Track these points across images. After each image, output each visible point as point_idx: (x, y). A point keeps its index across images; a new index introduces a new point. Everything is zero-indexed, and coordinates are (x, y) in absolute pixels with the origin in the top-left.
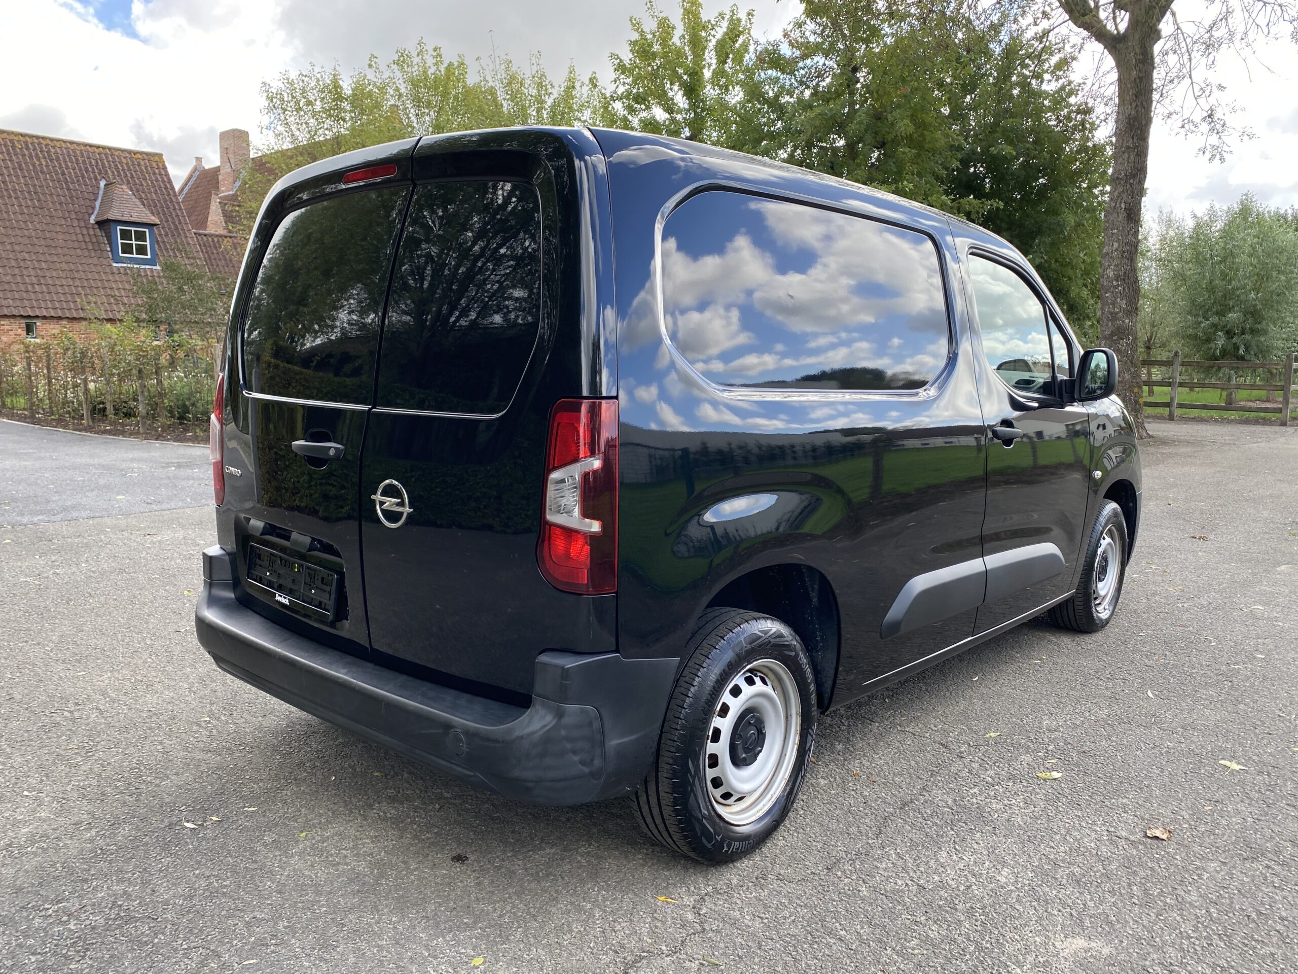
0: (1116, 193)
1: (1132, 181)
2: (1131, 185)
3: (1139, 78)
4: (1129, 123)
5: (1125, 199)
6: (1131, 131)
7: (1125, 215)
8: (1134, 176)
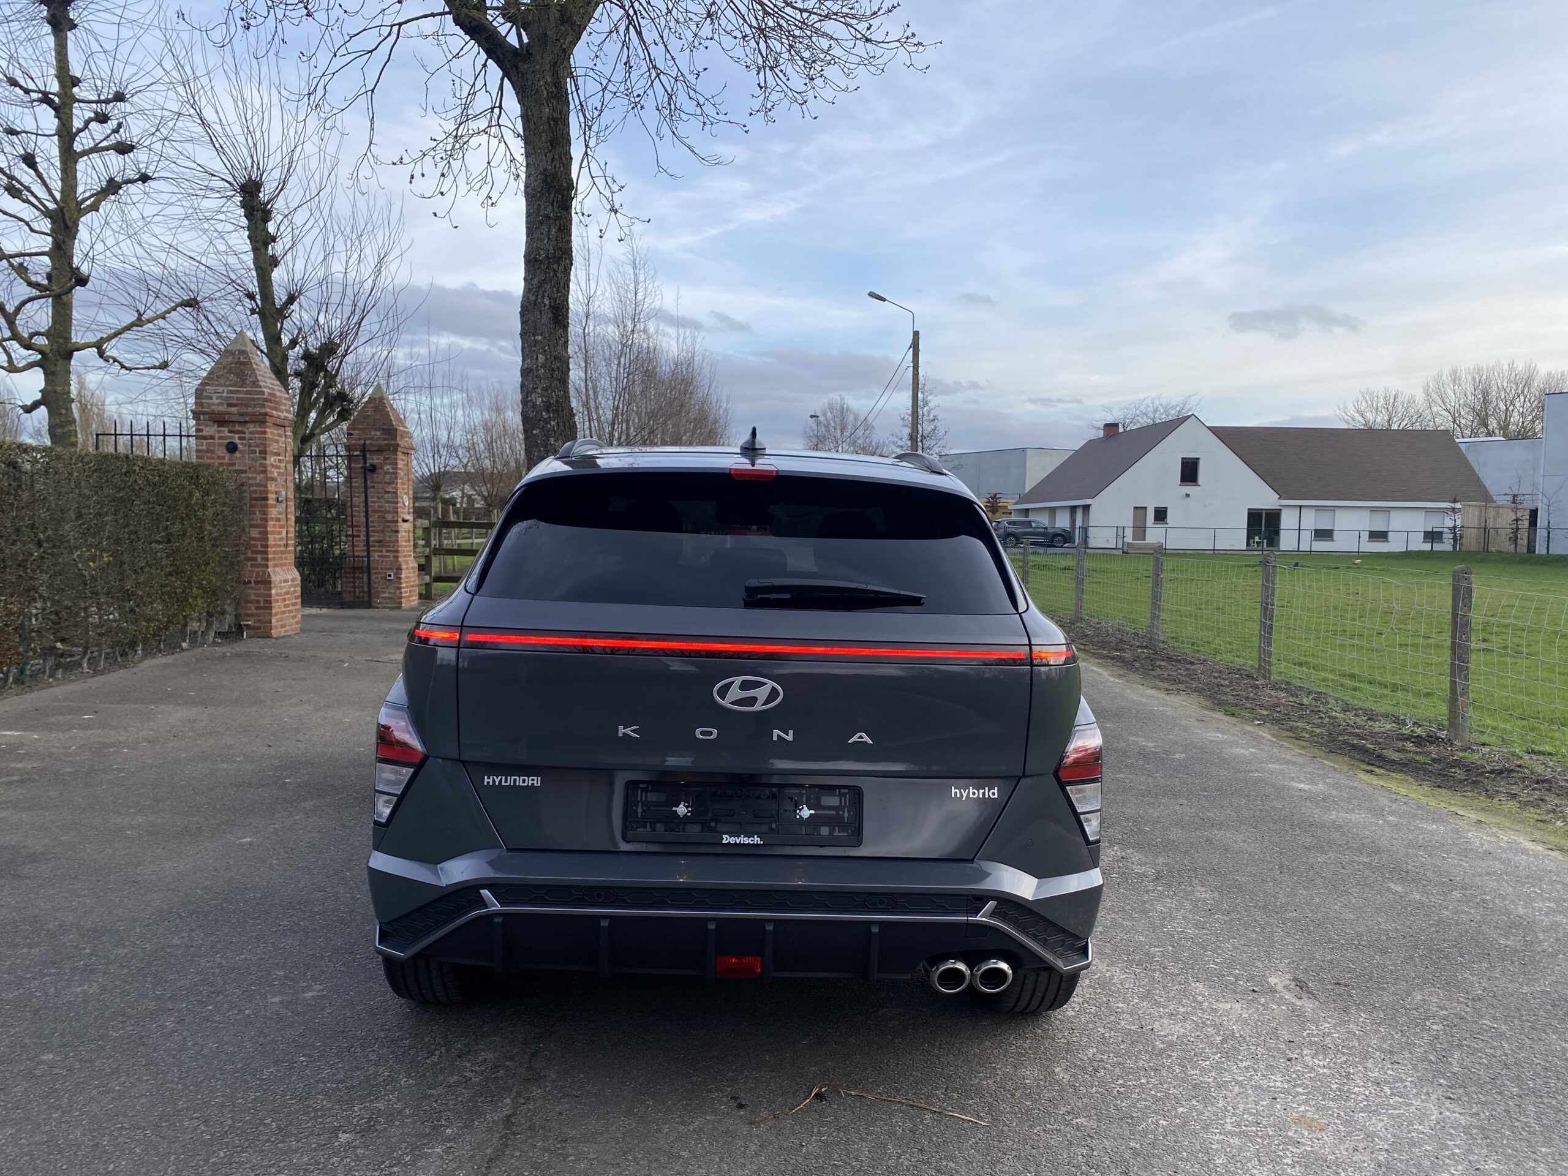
0: (535, 281)
1: (555, 266)
2: (555, 272)
3: (554, 120)
4: (545, 181)
5: (548, 291)
6: (549, 192)
7: (550, 315)
8: (558, 260)
